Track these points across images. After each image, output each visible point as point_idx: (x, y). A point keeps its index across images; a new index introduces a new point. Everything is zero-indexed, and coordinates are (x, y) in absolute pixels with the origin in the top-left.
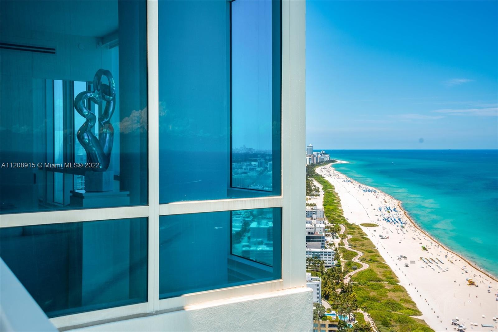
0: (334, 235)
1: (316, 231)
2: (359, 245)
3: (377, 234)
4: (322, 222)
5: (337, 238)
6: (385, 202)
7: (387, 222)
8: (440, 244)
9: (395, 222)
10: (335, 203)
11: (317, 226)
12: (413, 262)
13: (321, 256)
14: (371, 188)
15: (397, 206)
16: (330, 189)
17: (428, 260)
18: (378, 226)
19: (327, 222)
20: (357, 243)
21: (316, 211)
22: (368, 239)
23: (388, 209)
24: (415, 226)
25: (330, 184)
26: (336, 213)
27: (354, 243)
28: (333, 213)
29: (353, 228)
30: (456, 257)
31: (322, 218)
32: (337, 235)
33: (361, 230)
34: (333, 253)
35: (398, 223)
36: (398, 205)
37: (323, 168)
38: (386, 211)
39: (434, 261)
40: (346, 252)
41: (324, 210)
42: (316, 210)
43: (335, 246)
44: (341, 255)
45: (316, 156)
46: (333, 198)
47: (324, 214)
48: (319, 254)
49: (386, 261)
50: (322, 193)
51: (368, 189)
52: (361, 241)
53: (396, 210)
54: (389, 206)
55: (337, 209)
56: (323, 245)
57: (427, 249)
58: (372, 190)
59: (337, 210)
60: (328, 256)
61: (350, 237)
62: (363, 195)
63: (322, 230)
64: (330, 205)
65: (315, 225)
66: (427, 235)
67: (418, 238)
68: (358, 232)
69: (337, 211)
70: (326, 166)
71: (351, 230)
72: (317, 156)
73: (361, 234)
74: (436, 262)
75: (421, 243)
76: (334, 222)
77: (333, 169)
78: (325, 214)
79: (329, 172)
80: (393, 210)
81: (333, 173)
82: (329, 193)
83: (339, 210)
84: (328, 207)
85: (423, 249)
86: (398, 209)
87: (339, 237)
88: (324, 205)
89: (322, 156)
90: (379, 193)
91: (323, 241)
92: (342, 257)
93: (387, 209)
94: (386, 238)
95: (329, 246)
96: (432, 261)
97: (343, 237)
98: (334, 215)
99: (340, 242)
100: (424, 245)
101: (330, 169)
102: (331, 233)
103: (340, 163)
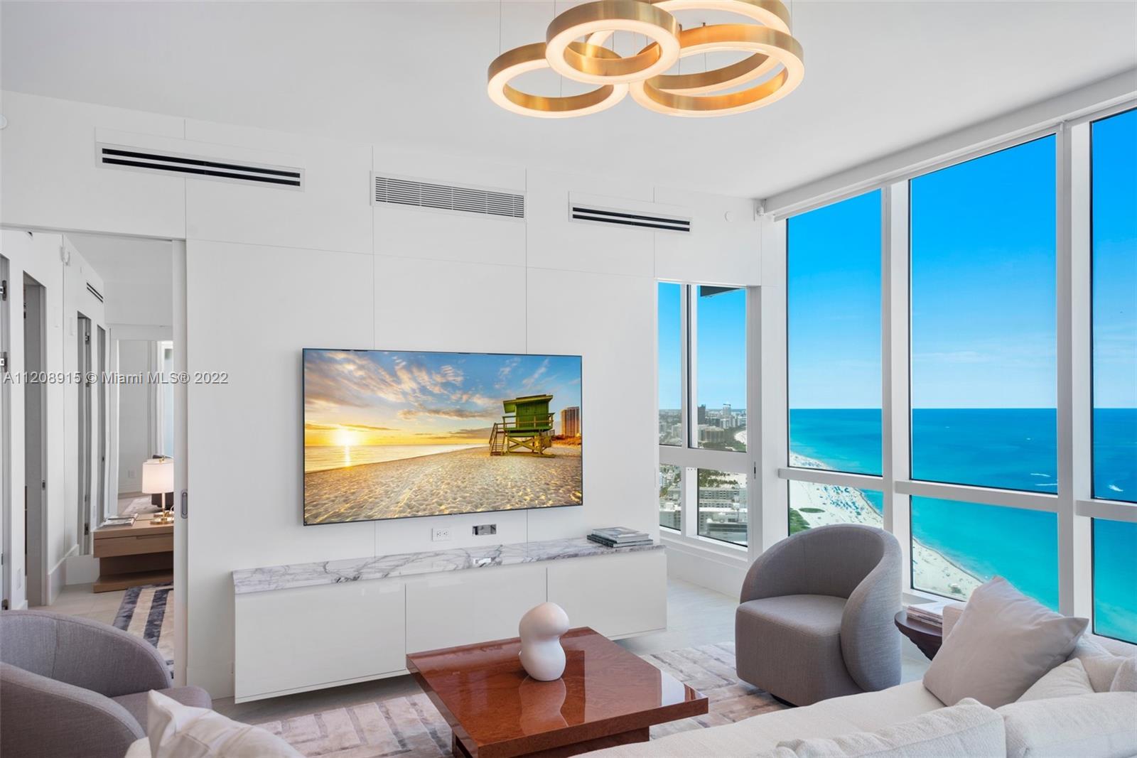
3: (823, 522)
7: (836, 506)
9: (848, 506)
18: (823, 511)
24: (875, 511)
33: (800, 517)
38: (834, 491)
53: (848, 490)
68: (796, 520)
73: (801, 523)
80: (844, 490)
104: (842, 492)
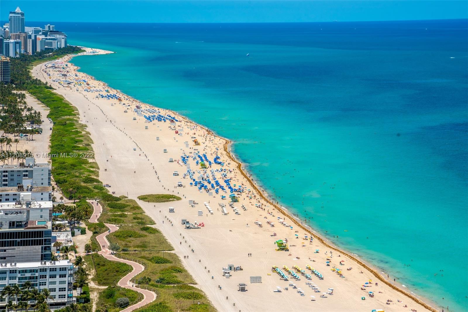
0: (76, 225)
1: (31, 219)
2: (135, 247)
3: (176, 220)
4: (46, 195)
5: (83, 232)
6: (196, 143)
7: (200, 189)
8: (314, 232)
9: (218, 187)
10: (79, 149)
11: (32, 206)
12: (256, 280)
13: (42, 280)
14: (163, 112)
15: (221, 151)
16: (68, 117)
17: (290, 273)
18: (179, 199)
19: (58, 195)
20: (130, 242)
21: (31, 169)
22: (155, 231)
23: (202, 160)
24: (261, 195)
25: (67, 105)
26: (80, 173)
27: (124, 243)
28: (73, 172)
29: (122, 207)
30: (349, 263)
31: (47, 186)
32: (83, 225)
33: (140, 211)
34: (71, 270)
35: (223, 189)
36: (225, 150)
37: (50, 65)
38: (197, 163)
39: (303, 274)
40: (104, 265)
41: (52, 166)
42: (31, 167)
43: (76, 252)
44: (92, 274)
45: (33, 38)
46: (73, 136)
47: (52, 177)
48: (37, 274)
49: (197, 281)
50: (47, 125)
51: (156, 115)
52: (140, 236)
53: (219, 161)
54: (204, 153)
55: (83, 163)
56: (48, 252)
57: (288, 247)
58: (166, 116)
59: (83, 165)
60: (58, 279)
61: (113, 228)
62: (146, 128)
63: (46, 215)
65: (28, 204)
66: (288, 216)
67: (268, 223)
68: (132, 217)
69: (85, 169)
70: (57, 60)
71: (115, 212)
72: (35, 36)
73: (140, 221)
74: (307, 277)
75: (275, 235)
76: (76, 194)
77: (76, 67)
78: (53, 177)
79: (65, 75)
80: (212, 161)
81: (74, 77)
82: (65, 124)
83: (90, 165)
85: (278, 248)
86: (224, 158)
87: (87, 231)
89: (48, 37)
91: (49, 242)
92: (93, 280)
93: (199, 159)
94: (196, 226)
95: (61, 254)
96: (299, 275)
97: (97, 229)
98: (77, 177)
99: (89, 242)
100: (281, 237)
101: (68, 69)
102: (67, 222)
103: (92, 54)
104: (210, 163)
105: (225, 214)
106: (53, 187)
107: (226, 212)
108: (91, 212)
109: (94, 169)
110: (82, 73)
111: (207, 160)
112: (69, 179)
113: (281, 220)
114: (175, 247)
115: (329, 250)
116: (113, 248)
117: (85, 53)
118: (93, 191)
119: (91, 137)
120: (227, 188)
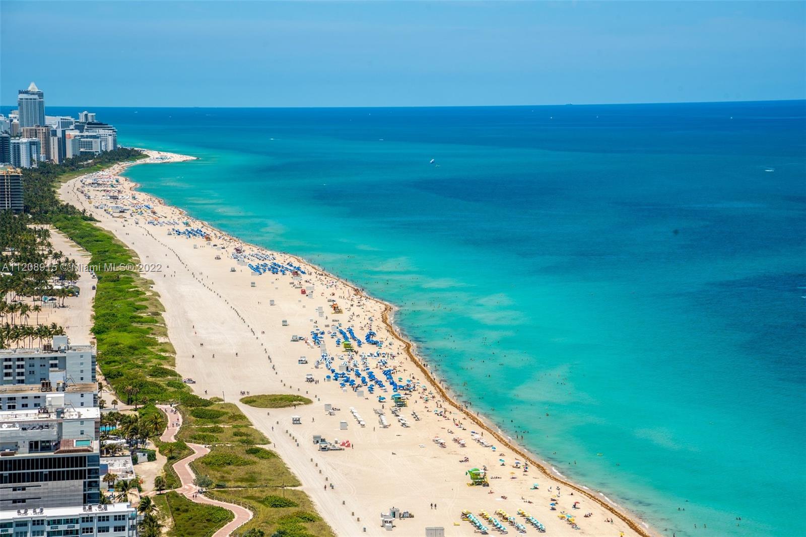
0: (140, 446)
1: (65, 437)
2: (237, 481)
3: (305, 435)
4: (89, 398)
5: (152, 457)
6: (336, 309)
7: (343, 385)
8: (532, 457)
9: (373, 383)
10: (141, 321)
11: (67, 416)
12: (436, 533)
14: (281, 259)
15: (378, 323)
17: (490, 522)
18: (308, 402)
19: (108, 396)
20: (228, 473)
21: (63, 355)
22: (270, 455)
23: (347, 338)
24: (444, 396)
25: (120, 248)
26: (145, 361)
27: (218, 475)
28: (132, 359)
29: (214, 417)
30: (587, 505)
31: (90, 382)
32: (151, 446)
33: (244, 423)
34: (132, 518)
35: (381, 386)
36: (384, 321)
37: (90, 181)
38: (338, 343)
39: (512, 523)
40: (186, 511)
41: (98, 349)
42: (63, 351)
43: (140, 490)
44: (167, 525)
45: (59, 134)
46: (132, 299)
47: (97, 368)
48: (77, 527)
50: (87, 282)
51: (269, 263)
52: (246, 463)
53: (375, 339)
54: (349, 325)
55: (149, 344)
56: (94, 491)
57: (488, 479)
58: (285, 265)
59: (149, 348)
60: (112, 534)
61: (201, 450)
62: (253, 285)
63: (90, 429)
64: (123, 328)
65: (60, 412)
66: (488, 429)
67: (456, 440)
68: (231, 433)
70: (101, 173)
71: (204, 424)
72: (64, 132)
73: (245, 438)
74: (519, 529)
75: (467, 460)
76: (138, 396)
77: (132, 184)
78: (100, 367)
79: (115, 198)
80: (363, 339)
81: (131, 200)
82: (116, 280)
83: (160, 347)
84: (111, 336)
85: (471, 481)
86: (382, 335)
87: (158, 454)
88: (97, 331)
89: (85, 134)
90: (312, 277)
91: (96, 473)
93: (340, 336)
94: (337, 446)
95: (116, 494)
96: (505, 525)
97: (174, 453)
98: (140, 367)
99: (161, 474)
100: (476, 464)
101: (119, 187)
102: (124, 441)
103: (159, 161)
104: (360, 344)
105: (385, 427)
106: (100, 384)
107: (386, 423)
108: (164, 425)
109: (167, 355)
110: (143, 194)
111: (354, 338)
112: (125, 371)
113: (477, 436)
114: (302, 482)
115: (555, 484)
116: (201, 483)
117: (148, 160)
118: (166, 390)
119: (160, 300)
120: (387, 385)
